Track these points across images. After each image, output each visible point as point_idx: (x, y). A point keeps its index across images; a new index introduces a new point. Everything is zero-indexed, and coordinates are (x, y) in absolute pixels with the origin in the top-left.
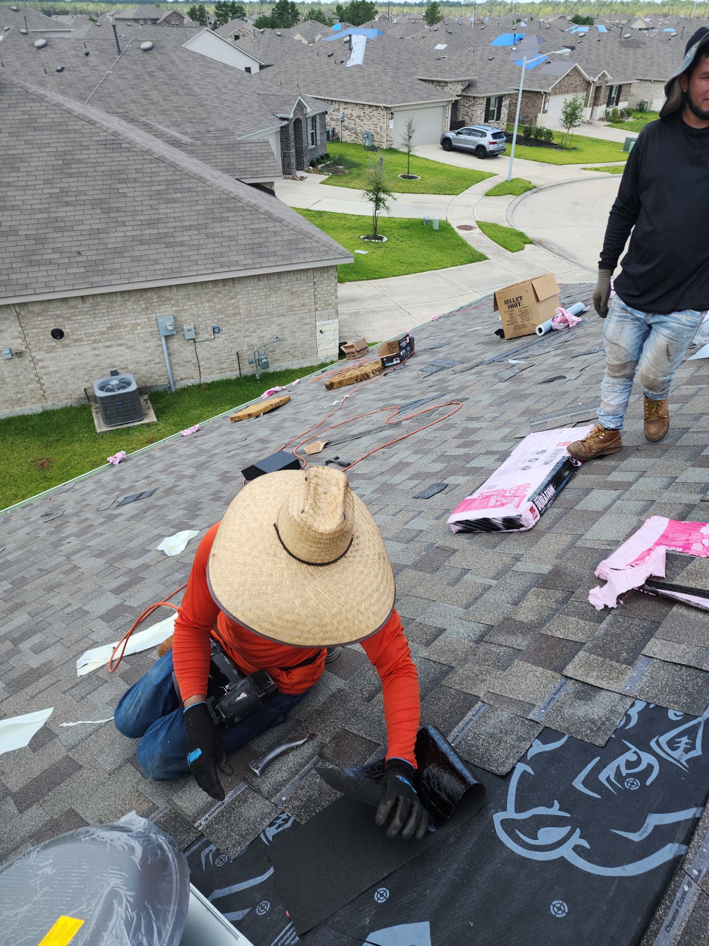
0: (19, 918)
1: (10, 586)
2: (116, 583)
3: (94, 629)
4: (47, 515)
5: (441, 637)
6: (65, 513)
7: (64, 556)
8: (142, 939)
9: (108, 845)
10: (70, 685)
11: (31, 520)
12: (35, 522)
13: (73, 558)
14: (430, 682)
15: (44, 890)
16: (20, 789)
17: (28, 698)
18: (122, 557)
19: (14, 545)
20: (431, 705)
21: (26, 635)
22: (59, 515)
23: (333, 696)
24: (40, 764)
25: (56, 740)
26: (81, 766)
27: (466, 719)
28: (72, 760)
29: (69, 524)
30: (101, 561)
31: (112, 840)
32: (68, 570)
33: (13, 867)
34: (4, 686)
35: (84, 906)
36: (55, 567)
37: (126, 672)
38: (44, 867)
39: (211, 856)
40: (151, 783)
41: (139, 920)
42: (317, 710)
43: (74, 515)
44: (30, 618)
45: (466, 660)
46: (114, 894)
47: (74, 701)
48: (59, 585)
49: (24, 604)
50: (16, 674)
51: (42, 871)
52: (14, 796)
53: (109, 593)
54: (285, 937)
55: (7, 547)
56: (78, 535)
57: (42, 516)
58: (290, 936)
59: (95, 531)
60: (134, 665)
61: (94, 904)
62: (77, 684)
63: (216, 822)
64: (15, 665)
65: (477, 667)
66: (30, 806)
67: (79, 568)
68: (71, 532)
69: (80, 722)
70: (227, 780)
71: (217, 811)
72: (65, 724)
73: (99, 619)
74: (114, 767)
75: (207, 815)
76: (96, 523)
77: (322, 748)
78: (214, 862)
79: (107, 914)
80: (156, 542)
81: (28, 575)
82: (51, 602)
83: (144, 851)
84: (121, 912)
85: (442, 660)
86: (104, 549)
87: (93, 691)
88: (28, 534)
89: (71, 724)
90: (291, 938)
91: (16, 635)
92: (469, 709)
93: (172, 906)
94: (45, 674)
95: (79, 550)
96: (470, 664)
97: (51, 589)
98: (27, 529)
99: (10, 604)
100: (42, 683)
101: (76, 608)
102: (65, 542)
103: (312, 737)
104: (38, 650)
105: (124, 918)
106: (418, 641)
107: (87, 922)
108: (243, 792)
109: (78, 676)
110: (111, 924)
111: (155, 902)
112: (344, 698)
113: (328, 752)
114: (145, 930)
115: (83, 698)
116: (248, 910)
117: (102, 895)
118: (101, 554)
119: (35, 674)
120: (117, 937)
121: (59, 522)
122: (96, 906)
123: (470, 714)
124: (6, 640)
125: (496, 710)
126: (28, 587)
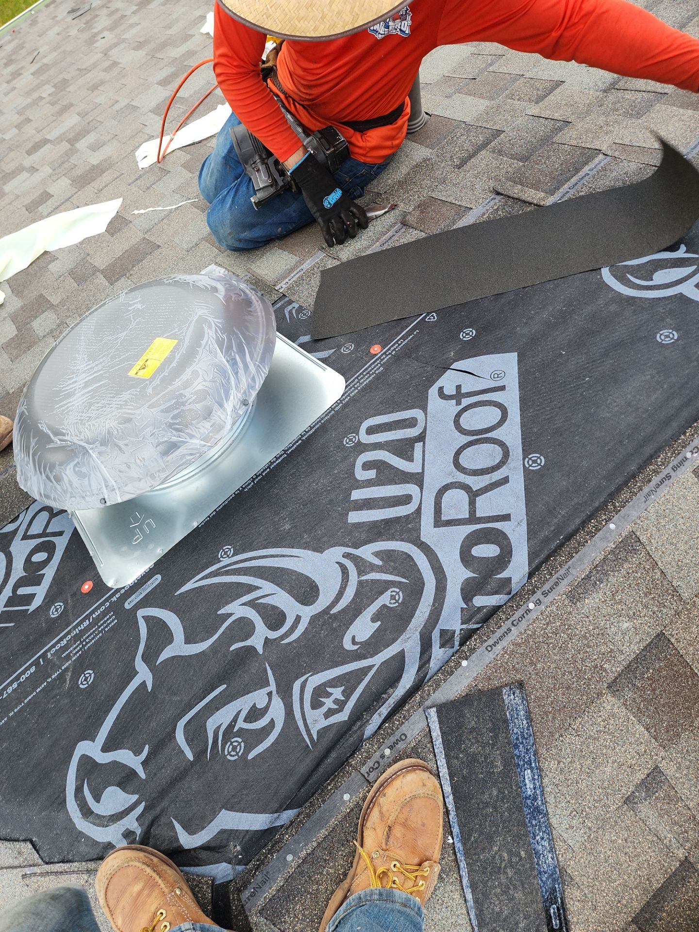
0: (119, 341)
1: (53, 90)
2: (161, 75)
3: (147, 124)
4: (73, 11)
5: (558, 90)
6: (93, 6)
7: (101, 52)
8: (235, 356)
9: (191, 285)
10: (134, 178)
11: (58, 19)
12: (62, 20)
13: (110, 53)
14: (538, 141)
15: (138, 320)
16: (107, 266)
17: (96, 191)
18: (163, 46)
19: (48, 47)
20: (537, 164)
21: (80, 135)
22: (86, 9)
23: (417, 166)
24: (120, 246)
25: (131, 225)
26: (159, 246)
27: (581, 174)
28: (149, 242)
29: (98, 18)
30: (141, 53)
31: (194, 282)
32: (108, 67)
33: (106, 306)
34: (71, 182)
35: (177, 330)
36: (94, 66)
37: (187, 162)
38: (134, 303)
39: (294, 312)
40: (228, 256)
41: (230, 341)
42: (399, 182)
43: (103, 6)
44: (80, 119)
45: (588, 112)
46: (202, 321)
47: (141, 192)
48: (102, 83)
49: (71, 105)
50: (79, 171)
51: (133, 307)
52: (102, 272)
53: (155, 85)
54: (370, 368)
55: (41, 50)
56: (111, 29)
57: (69, 12)
58: (375, 367)
59: (129, 22)
60: (195, 155)
61: (185, 328)
62: (140, 177)
63: (296, 285)
64: (76, 163)
65: (603, 118)
66: (118, 279)
67: (119, 63)
68: (103, 26)
69: (151, 209)
70: (304, 250)
71: (297, 276)
72: (136, 212)
73: (150, 113)
74: (190, 246)
75: (287, 280)
76: (128, 13)
77: (405, 217)
78: (297, 316)
79: (199, 335)
80: (199, 25)
81: (68, 77)
82: (98, 101)
83: (227, 290)
84: (211, 335)
85: (557, 116)
86: (141, 40)
87: (157, 181)
88: (58, 34)
89: (142, 211)
90: (375, 369)
91: (71, 136)
92: (586, 164)
93: (261, 335)
94: (107, 169)
95: (116, 45)
96: (593, 116)
97: (94, 88)
98: (57, 29)
99: (58, 107)
100: (107, 177)
101: (124, 104)
102: (99, 38)
103: (394, 207)
104: (95, 147)
105: (215, 338)
106: (526, 98)
107: (181, 341)
108: (322, 260)
109: (140, 169)
110: (203, 342)
111: (244, 329)
112: (431, 167)
113: (411, 219)
114: (236, 349)
115: (148, 188)
116: (333, 350)
117: (191, 322)
118: (140, 46)
119: (97, 171)
120: (211, 352)
121: (87, 17)
122: (187, 329)
123: (586, 169)
124: (62, 141)
125: (622, 162)
126: (71, 89)
